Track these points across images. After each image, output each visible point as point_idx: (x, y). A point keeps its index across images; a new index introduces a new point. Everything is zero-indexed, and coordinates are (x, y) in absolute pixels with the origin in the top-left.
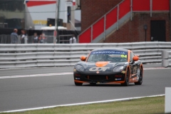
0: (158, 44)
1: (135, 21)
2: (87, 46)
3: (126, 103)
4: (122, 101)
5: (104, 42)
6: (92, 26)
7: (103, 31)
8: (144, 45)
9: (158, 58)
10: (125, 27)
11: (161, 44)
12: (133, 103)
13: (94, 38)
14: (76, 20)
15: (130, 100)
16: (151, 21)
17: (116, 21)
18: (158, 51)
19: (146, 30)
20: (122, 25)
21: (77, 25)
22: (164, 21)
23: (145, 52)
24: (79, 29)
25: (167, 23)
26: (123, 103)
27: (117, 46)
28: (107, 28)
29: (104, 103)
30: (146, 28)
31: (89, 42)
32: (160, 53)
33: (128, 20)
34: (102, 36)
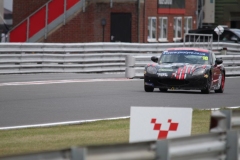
0: (120, 46)
1: (89, 13)
2: (21, 47)
3: (76, 127)
4: (70, 125)
5: (46, 41)
6: (28, 18)
7: (44, 26)
8: (102, 46)
9: (119, 66)
10: (75, 21)
11: (125, 46)
12: (84, 127)
13: (30, 36)
14: (5, 10)
15: (81, 124)
16: (112, 14)
17: (62, 12)
18: (120, 56)
19: (104, 26)
20: (71, 18)
21: (7, 16)
22: (130, 14)
23: (102, 57)
24: (10, 22)
25: (133, 16)
26: (71, 128)
27: (64, 47)
28: (49, 22)
29: (44, 127)
30: (104, 23)
31: (24, 40)
32: (123, 59)
33: (79, 11)
34: (43, 32)
